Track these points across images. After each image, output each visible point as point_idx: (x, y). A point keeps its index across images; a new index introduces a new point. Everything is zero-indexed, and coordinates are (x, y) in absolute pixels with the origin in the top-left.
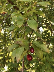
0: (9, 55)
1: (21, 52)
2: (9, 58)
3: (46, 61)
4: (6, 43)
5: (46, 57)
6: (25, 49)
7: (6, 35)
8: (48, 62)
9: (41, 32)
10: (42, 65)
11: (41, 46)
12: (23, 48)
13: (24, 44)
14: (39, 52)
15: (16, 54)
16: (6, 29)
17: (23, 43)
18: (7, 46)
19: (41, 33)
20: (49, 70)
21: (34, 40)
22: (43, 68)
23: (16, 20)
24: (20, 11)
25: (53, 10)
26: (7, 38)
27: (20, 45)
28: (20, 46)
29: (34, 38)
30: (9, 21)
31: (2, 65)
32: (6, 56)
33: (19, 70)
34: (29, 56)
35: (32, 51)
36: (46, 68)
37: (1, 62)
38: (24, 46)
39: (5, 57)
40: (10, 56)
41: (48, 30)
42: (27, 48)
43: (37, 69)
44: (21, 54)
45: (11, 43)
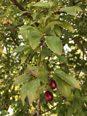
0: (14, 88)
1: (35, 87)
2: (14, 93)
3: (75, 101)
4: (11, 69)
5: (74, 93)
6: (41, 83)
7: (10, 57)
8: (78, 102)
9: (66, 52)
10: (68, 106)
11: (68, 78)
12: (39, 81)
13: (40, 75)
14: (64, 87)
15: (28, 91)
16: (10, 46)
17: (39, 73)
18: (12, 75)
19: (66, 54)
20: (80, 114)
21: (54, 65)
22: (69, 111)
23: (28, 35)
24: (33, 21)
25: (86, 17)
26: (11, 61)
27: (34, 76)
28: (33, 78)
29: (54, 62)
30: (14, 34)
31: (3, 104)
32: (10, 91)
33: (30, 113)
34: (48, 93)
35: (54, 85)
36: (75, 112)
37: (2, 100)
38: (40, 78)
39: (7, 91)
40: (16, 89)
41: (78, 49)
42: (45, 80)
43: (61, 112)
44: (35, 91)
45: (18, 69)
